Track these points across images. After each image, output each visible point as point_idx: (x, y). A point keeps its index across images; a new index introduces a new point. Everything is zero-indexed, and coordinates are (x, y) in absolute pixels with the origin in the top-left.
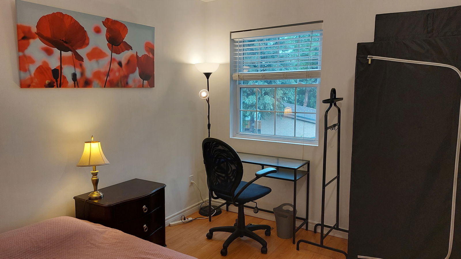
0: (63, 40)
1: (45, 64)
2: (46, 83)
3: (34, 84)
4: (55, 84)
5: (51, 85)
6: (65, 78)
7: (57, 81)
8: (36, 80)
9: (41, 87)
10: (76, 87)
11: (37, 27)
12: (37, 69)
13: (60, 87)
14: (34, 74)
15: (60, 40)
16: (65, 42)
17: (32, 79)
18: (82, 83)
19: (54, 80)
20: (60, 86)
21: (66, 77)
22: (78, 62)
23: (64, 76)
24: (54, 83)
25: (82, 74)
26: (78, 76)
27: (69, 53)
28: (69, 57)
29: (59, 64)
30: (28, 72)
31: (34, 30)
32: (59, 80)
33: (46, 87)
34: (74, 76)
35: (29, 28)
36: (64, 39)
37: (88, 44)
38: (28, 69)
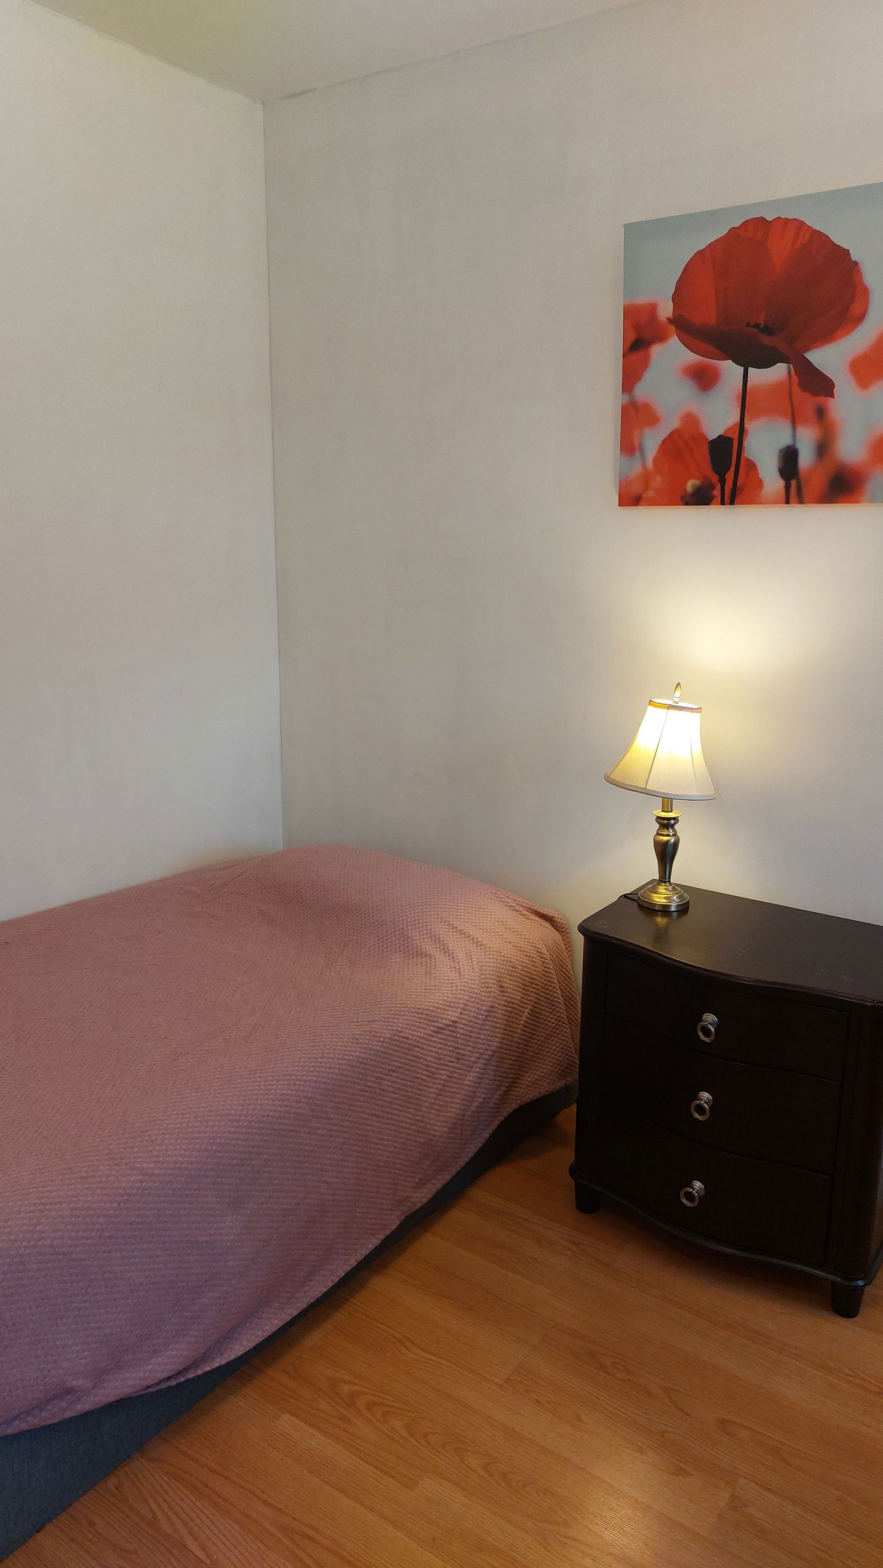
0: (757, 326)
1: (691, 421)
2: (685, 490)
3: (651, 494)
4: (717, 492)
5: (701, 498)
6: (752, 466)
7: (723, 481)
8: (659, 479)
9: (672, 503)
10: (791, 500)
11: (675, 298)
12: (664, 441)
13: (732, 503)
14: (655, 460)
15: (748, 324)
16: (768, 330)
17: (646, 477)
18: (818, 483)
19: (715, 478)
20: (731, 498)
21: (758, 465)
22: (808, 402)
23: (747, 459)
24: (714, 488)
25: (824, 448)
26: (806, 458)
27: (779, 371)
28: (775, 388)
29: (734, 418)
30: (638, 454)
31: (666, 310)
32: (730, 476)
33: (687, 504)
34: (789, 458)
35: (652, 309)
36: (761, 320)
37: (861, 318)
38: (640, 444)
